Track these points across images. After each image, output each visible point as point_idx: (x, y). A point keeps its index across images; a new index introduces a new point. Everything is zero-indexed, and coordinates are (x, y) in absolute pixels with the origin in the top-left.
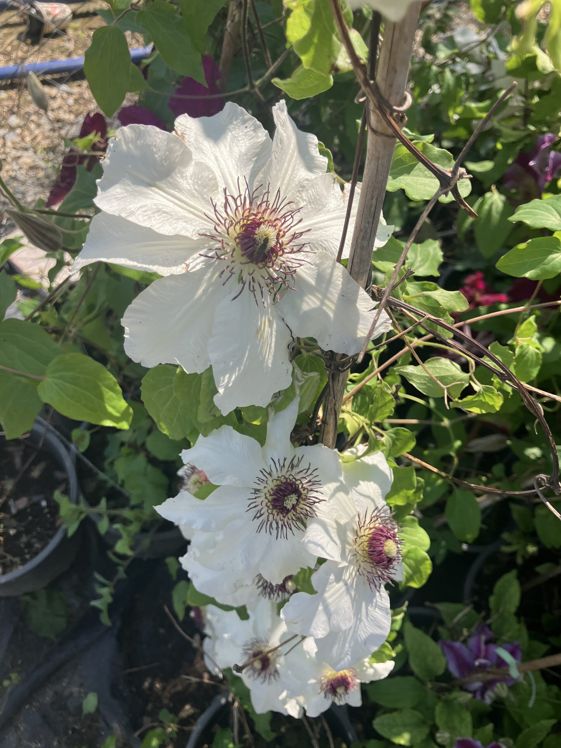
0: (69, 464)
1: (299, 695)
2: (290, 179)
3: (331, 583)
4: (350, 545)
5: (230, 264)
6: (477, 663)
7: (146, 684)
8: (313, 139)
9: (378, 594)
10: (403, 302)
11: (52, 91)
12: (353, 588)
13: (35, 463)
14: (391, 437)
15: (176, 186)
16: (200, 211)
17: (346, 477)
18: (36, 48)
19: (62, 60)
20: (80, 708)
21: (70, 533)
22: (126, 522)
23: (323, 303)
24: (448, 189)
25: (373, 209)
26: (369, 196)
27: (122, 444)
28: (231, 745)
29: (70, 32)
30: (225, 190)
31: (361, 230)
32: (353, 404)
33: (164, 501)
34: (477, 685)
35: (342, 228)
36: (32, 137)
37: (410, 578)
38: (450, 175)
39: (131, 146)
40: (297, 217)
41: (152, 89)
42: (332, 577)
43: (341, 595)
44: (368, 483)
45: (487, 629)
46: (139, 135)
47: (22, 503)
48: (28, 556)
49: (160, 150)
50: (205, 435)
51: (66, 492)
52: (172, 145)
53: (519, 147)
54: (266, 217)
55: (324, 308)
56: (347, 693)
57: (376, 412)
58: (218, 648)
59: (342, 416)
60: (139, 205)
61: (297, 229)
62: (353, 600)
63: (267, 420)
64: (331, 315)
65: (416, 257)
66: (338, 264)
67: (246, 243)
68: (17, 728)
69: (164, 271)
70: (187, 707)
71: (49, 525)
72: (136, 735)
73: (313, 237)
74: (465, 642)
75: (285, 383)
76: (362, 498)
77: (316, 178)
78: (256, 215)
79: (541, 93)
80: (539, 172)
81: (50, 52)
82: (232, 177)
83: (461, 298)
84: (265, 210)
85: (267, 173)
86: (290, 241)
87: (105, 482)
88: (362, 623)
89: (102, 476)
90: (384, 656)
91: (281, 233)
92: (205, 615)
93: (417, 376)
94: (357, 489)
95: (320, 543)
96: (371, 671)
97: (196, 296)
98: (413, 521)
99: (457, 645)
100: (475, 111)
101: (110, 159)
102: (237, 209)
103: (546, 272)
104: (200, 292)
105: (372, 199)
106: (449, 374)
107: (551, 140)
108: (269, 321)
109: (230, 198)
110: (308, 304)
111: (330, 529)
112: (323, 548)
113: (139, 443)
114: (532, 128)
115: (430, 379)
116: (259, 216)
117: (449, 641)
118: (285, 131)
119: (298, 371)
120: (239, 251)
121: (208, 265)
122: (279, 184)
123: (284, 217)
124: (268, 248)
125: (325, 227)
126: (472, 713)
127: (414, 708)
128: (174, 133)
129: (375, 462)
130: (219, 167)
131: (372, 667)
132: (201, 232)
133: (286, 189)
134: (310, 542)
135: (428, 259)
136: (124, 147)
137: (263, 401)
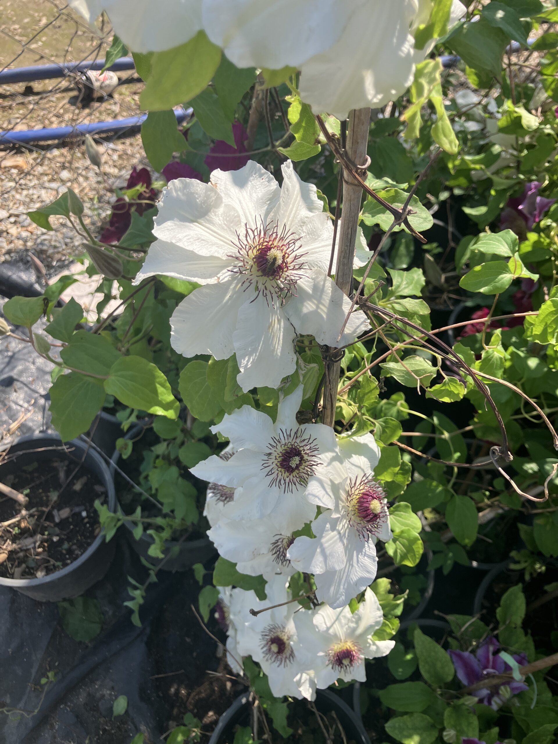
0: (108, 477)
1: (309, 670)
2: (294, 217)
3: (327, 531)
4: (343, 502)
5: (249, 277)
6: (485, 672)
7: (173, 690)
8: (313, 188)
9: (366, 545)
10: (379, 307)
11: (101, 149)
12: (345, 537)
13: (77, 477)
14: (381, 425)
15: (210, 222)
16: (228, 239)
17: (341, 450)
18: (87, 111)
19: (109, 121)
20: (111, 710)
21: (108, 539)
22: (159, 529)
23: (318, 307)
24: (401, 221)
25: (349, 236)
26: (346, 227)
27: (157, 457)
28: (251, 742)
29: (116, 96)
30: (246, 225)
31: (342, 252)
32: (349, 396)
33: (198, 463)
34: (485, 692)
35: (330, 252)
36: (81, 189)
37: (404, 557)
38: (401, 211)
39: (179, 193)
40: (298, 244)
41: (191, 150)
42: (328, 526)
43: (335, 541)
44: (360, 457)
45: (494, 640)
46: (186, 186)
47: (65, 513)
48: (69, 561)
49: (200, 197)
50: (230, 414)
51: (105, 502)
52: (209, 193)
53: (508, 194)
54: (275, 243)
55: (319, 311)
56: (352, 665)
57: (363, 397)
58: (239, 638)
59: (338, 404)
60: (185, 234)
61: (298, 252)
62: (346, 548)
63: (278, 402)
64: (325, 316)
65: (402, 281)
66: (328, 278)
67: (261, 262)
68: (52, 727)
69: (202, 282)
70: (211, 713)
71: (88, 534)
72: (162, 737)
73: (310, 259)
74: (473, 652)
75: (291, 370)
76: (353, 467)
77: (313, 216)
78: (268, 242)
79: (530, 147)
80: (529, 216)
81: (98, 115)
82: (251, 215)
83: (424, 304)
84: (275, 238)
85: (276, 213)
86: (293, 261)
87: (141, 494)
88: (354, 568)
89: (138, 489)
90: (385, 634)
91: (287, 255)
92: (229, 616)
93: (397, 370)
94: (350, 460)
95: (317, 495)
96: (373, 648)
97: (225, 301)
98: (407, 506)
99: (466, 654)
100: (469, 163)
101: (163, 202)
102: (254, 238)
103: (496, 288)
104: (227, 297)
105: (348, 229)
106: (421, 368)
107: (536, 187)
108: (278, 320)
109: (249, 231)
110: (307, 308)
111: (325, 485)
112: (319, 499)
113: (172, 457)
114: (522, 176)
115: (408, 373)
116: (270, 243)
117: (458, 651)
118: (290, 182)
119: (301, 361)
120: (255, 267)
121: (233, 278)
122: (285, 220)
123: (289, 244)
124: (276, 265)
125: (320, 251)
126: (479, 718)
127: (424, 712)
128: (209, 183)
129: (366, 442)
130: (242, 208)
131: (374, 644)
132: (229, 254)
133: (291, 224)
134: (309, 494)
135: (412, 283)
136: (174, 194)
137: (274, 384)
